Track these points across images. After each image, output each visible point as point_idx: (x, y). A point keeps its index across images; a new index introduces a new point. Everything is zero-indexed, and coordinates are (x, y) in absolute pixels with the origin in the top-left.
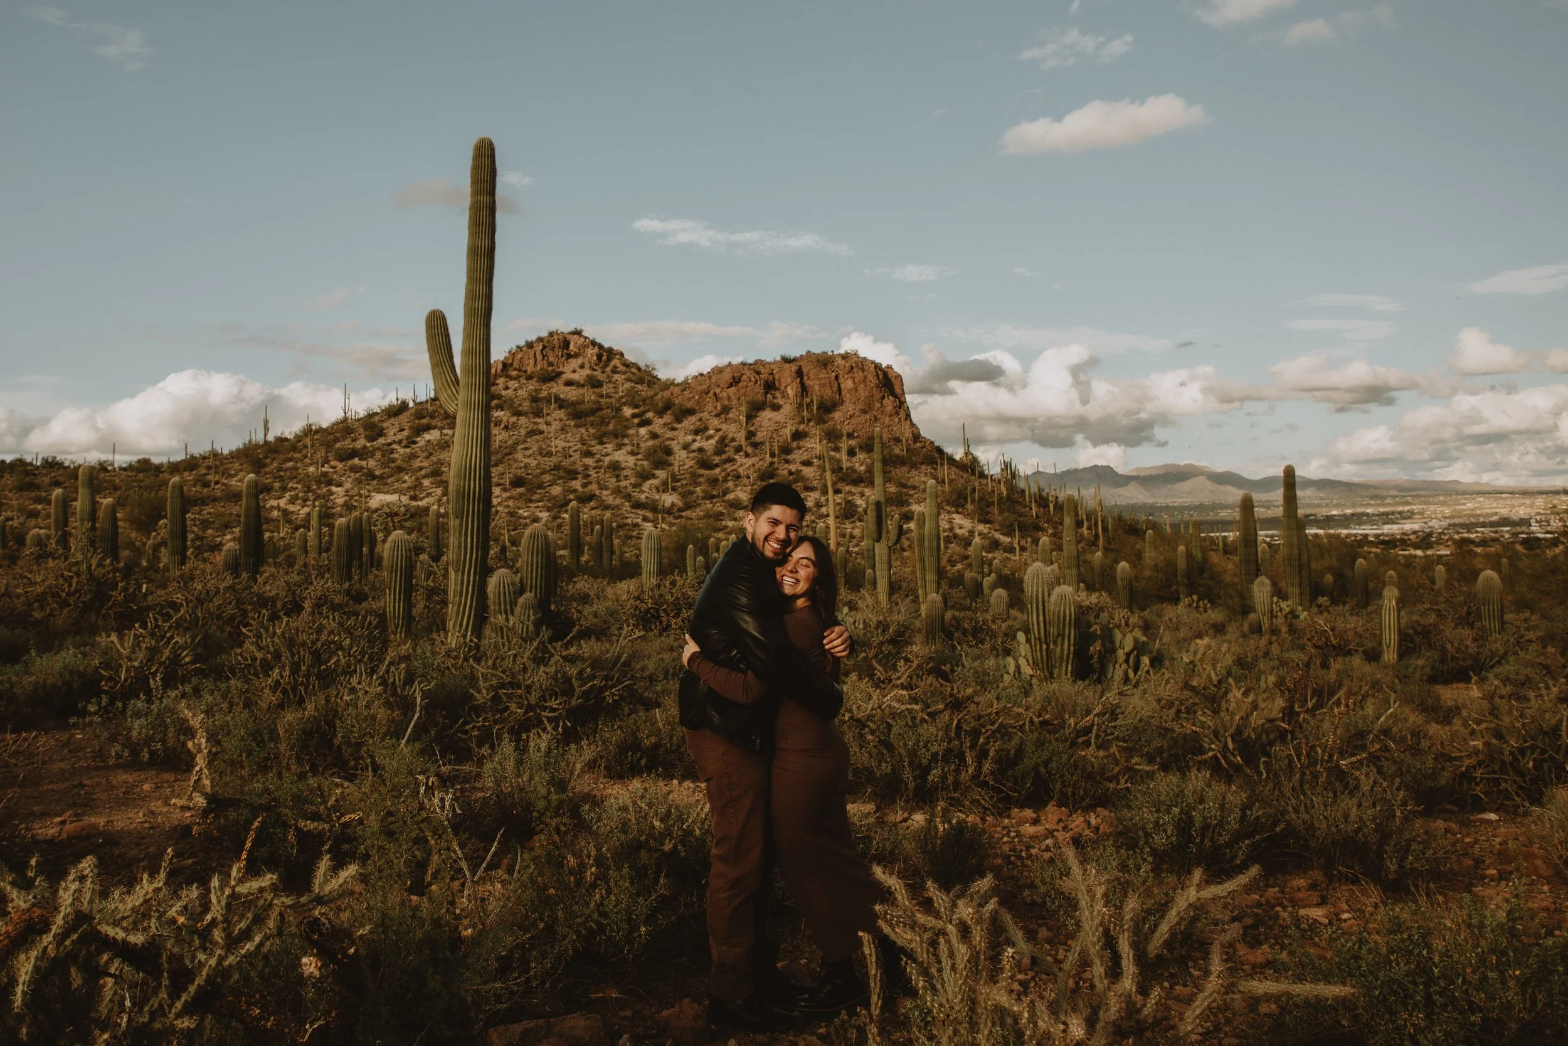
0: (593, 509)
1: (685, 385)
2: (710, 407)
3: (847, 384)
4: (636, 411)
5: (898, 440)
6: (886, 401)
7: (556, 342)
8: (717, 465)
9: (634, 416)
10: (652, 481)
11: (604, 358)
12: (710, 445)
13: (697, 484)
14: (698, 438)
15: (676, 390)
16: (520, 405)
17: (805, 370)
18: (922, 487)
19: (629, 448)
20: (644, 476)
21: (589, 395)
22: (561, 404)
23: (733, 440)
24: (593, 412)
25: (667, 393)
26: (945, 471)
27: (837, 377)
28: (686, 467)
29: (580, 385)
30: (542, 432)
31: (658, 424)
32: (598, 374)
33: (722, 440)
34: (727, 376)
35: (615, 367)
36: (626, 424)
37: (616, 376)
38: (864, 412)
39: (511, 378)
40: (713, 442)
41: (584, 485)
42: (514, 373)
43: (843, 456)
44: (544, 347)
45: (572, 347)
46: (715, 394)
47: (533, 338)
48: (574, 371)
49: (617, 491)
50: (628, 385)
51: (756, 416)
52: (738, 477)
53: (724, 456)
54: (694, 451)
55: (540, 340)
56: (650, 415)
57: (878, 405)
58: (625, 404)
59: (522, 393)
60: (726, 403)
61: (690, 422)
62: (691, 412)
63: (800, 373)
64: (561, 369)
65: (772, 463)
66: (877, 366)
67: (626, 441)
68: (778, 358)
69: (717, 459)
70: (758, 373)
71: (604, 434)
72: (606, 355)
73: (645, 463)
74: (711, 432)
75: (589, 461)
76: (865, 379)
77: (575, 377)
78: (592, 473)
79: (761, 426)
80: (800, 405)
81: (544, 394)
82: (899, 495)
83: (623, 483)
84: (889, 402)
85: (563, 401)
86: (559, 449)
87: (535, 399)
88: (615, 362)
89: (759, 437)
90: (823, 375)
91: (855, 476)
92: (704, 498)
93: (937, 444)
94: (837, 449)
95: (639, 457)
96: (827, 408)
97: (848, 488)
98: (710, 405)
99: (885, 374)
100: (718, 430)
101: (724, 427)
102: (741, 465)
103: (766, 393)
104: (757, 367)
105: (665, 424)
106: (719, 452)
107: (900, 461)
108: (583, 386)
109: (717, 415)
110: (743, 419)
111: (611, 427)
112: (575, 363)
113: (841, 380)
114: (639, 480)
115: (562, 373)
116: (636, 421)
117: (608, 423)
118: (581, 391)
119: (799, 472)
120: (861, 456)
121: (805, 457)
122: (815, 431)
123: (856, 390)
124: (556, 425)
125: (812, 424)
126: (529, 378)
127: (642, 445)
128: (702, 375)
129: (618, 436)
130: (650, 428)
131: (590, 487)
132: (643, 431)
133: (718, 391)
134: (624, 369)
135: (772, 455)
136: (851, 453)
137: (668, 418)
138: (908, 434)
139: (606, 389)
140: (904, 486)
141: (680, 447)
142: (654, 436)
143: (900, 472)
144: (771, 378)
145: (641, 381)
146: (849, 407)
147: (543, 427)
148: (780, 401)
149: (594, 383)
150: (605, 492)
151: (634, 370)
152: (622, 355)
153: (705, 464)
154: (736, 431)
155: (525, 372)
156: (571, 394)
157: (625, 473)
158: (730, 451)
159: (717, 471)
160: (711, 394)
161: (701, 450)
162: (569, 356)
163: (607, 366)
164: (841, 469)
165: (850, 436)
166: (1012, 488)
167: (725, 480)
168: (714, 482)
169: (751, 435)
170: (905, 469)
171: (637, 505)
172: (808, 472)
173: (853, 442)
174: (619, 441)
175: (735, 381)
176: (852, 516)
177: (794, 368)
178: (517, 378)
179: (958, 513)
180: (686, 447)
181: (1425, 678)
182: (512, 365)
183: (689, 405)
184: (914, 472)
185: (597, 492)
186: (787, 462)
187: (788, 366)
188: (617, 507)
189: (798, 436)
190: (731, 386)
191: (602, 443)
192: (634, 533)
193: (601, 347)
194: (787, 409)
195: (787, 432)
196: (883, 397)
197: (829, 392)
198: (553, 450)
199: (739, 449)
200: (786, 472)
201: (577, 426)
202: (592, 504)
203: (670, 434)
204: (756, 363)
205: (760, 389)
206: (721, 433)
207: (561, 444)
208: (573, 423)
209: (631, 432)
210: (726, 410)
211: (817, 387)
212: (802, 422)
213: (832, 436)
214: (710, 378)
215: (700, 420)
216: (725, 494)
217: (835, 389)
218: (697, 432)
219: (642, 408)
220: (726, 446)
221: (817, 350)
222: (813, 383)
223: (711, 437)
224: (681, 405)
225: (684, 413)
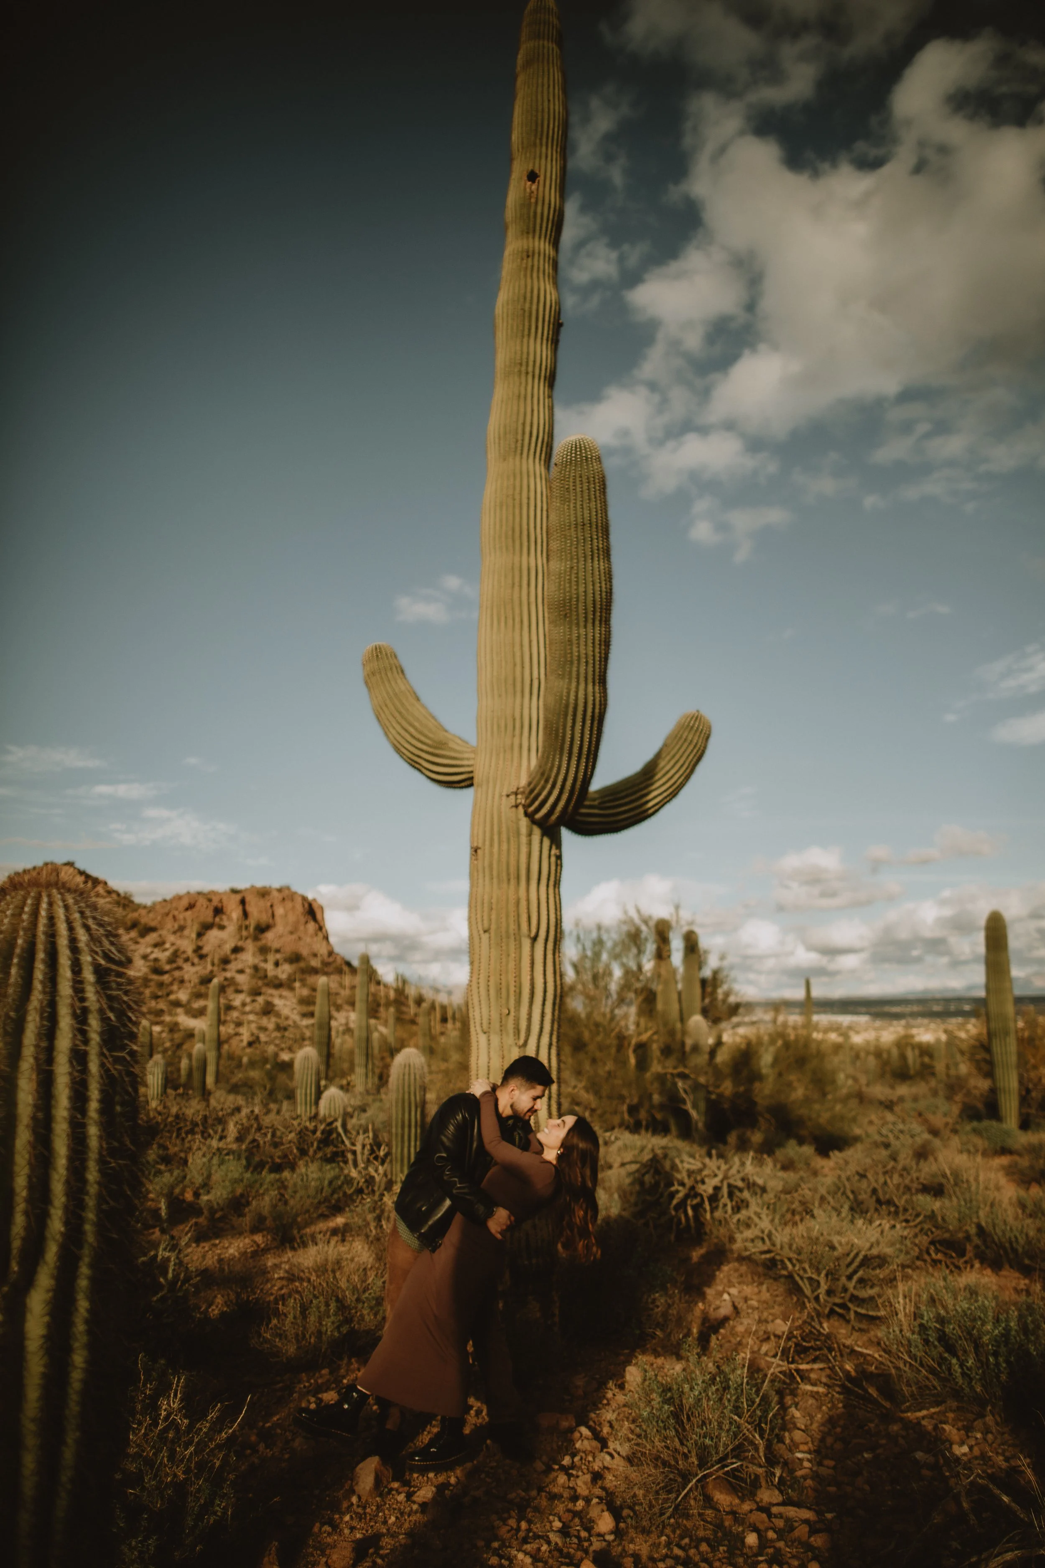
1: (152, 908)
3: (279, 911)
5: (316, 955)
6: (309, 925)
8: (166, 972)
11: (91, 885)
12: (163, 956)
14: (156, 950)
15: (143, 912)
17: (247, 899)
23: (184, 952)
25: (137, 914)
27: (272, 906)
33: (176, 951)
34: (185, 903)
35: (99, 892)
38: (291, 933)
40: (167, 953)
43: (270, 966)
45: (62, 875)
46: (174, 916)
51: (205, 934)
52: (182, 981)
53: (174, 965)
57: (302, 928)
60: (182, 923)
61: (152, 937)
62: (153, 929)
63: (243, 902)
65: (212, 972)
66: (304, 899)
68: (227, 890)
69: (167, 967)
70: (210, 900)
72: (92, 883)
74: (167, 946)
76: (293, 908)
79: (208, 942)
80: (240, 928)
84: (312, 926)
88: (100, 888)
89: (205, 951)
90: (261, 903)
91: (278, 982)
93: (345, 957)
94: (266, 961)
96: (262, 929)
97: (270, 991)
98: (170, 925)
99: (310, 905)
100: (173, 944)
101: (178, 942)
102: (187, 972)
103: (215, 916)
104: (208, 897)
106: (171, 961)
107: (316, 971)
109: (175, 933)
110: (194, 936)
113: (275, 908)
119: (233, 978)
120: (285, 967)
121: (240, 967)
122: (250, 946)
123: (286, 915)
125: (248, 941)
128: (165, 901)
133: (176, 913)
134: (105, 894)
135: (213, 964)
136: (277, 964)
137: (133, 934)
138: (325, 951)
141: (140, 957)
143: (314, 979)
144: (220, 904)
145: (119, 904)
146: (280, 928)
148: (225, 923)
151: (114, 895)
152: (106, 883)
153: (157, 971)
154: (187, 945)
158: (180, 962)
159: (166, 976)
160: (171, 916)
161: (156, 960)
163: (91, 890)
164: (267, 976)
165: (278, 951)
167: (171, 984)
168: (161, 985)
169: (198, 948)
172: (241, 979)
173: (278, 956)
175: (191, 907)
177: (238, 897)
180: (145, 957)
183: (153, 924)
186: (225, 970)
187: (234, 895)
189: (236, 950)
190: (187, 909)
193: (88, 875)
194: (231, 928)
195: (228, 947)
196: (307, 922)
197: (265, 917)
199: (187, 960)
200: (222, 978)
204: (209, 892)
205: (210, 913)
206: (175, 947)
210: (182, 928)
211: (255, 913)
212: (241, 939)
213: (264, 950)
214: (171, 903)
215: (160, 936)
216: (168, 995)
217: (270, 914)
218: (156, 945)
220: (178, 956)
221: (259, 884)
222: (252, 909)
223: (166, 950)
224: (146, 924)
225: (148, 930)
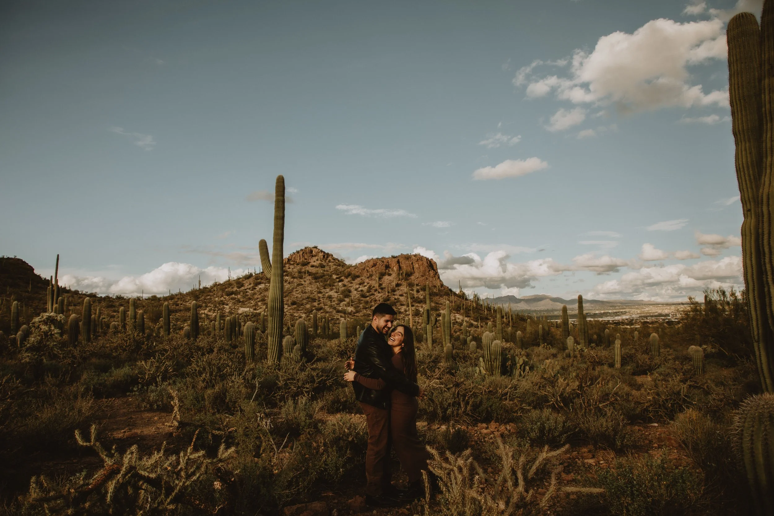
0: (322, 313)
1: (356, 267)
2: (365, 275)
3: (416, 266)
4: (338, 276)
5: (435, 286)
6: (430, 272)
7: (307, 251)
8: (368, 296)
9: (337, 278)
10: (344, 302)
11: (326, 257)
12: (365, 289)
13: (361, 303)
14: (361, 286)
15: (353, 269)
16: (294, 274)
17: (400, 261)
18: (444, 304)
19: (335, 290)
20: (341, 301)
21: (320, 271)
22: (310, 274)
23: (374, 287)
24: (322, 277)
25: (349, 270)
26: (453, 298)
27: (412, 263)
28: (356, 297)
29: (317, 267)
30: (302, 285)
31: (346, 281)
32: (323, 262)
33: (370, 286)
34: (371, 263)
35: (330, 260)
36: (334, 281)
37: (330, 264)
38: (423, 276)
39: (291, 264)
40: (366, 287)
41: (319, 304)
42: (292, 263)
43: (415, 293)
44: (303, 253)
45: (313, 253)
46: (367, 270)
47: (299, 249)
48: (314, 262)
49: (331, 306)
50: (335, 267)
51: (382, 278)
53: (370, 293)
54: (359, 291)
55: (302, 250)
56: (343, 278)
57: (428, 274)
58: (333, 274)
59: (295, 270)
60: (371, 273)
61: (358, 280)
62: (358, 277)
63: (398, 262)
64: (310, 261)
65: (388, 296)
66: (427, 259)
67: (334, 288)
68: (390, 256)
69: (368, 294)
70: (383, 262)
71: (326, 285)
72: (326, 256)
73: (341, 296)
74: (366, 284)
75: (320, 295)
76: (423, 263)
77: (315, 264)
78: (321, 299)
79: (384, 282)
80: (399, 274)
81: (303, 270)
82: (436, 307)
83: (333, 303)
84: (432, 273)
85: (310, 273)
86: (309, 291)
87: (300, 272)
88: (330, 258)
89: (383, 286)
90: (407, 262)
91: (419, 300)
92: (363, 309)
93: (449, 288)
94: (412, 290)
95: (339, 293)
96: (409, 275)
97: (417, 304)
98: (365, 274)
99: (430, 262)
100: (368, 283)
101: (370, 282)
102: (377, 296)
103: (386, 269)
104: (382, 260)
105: (349, 281)
106: (369, 291)
107: (436, 294)
108: (318, 267)
109: (368, 278)
110: (377, 279)
111: (328, 282)
112: (315, 259)
113: (414, 264)
114: (339, 302)
115: (310, 262)
116: (338, 280)
117: (327, 281)
118: (317, 269)
119: (398, 299)
120: (421, 293)
121: (401, 293)
122: (404, 283)
123: (419, 268)
124: (308, 282)
125: (403, 281)
126: (298, 264)
127: (340, 289)
128: (362, 263)
129: (331, 286)
130: (343, 283)
131: (320, 305)
132: (340, 284)
133: (368, 269)
134: (333, 261)
135: (388, 292)
136: (418, 291)
137: (349, 279)
138: (439, 284)
139: (326, 268)
140: (437, 303)
141: (354, 290)
142: (344, 286)
143: (436, 298)
144: (388, 264)
145: (339, 265)
146: (417, 274)
147: (303, 283)
148: (391, 272)
149: (322, 266)
150: (326, 307)
151: (337, 261)
152: (332, 255)
153: (363, 296)
154: (375, 284)
155: (296, 262)
156: (313, 270)
157: (334, 299)
158: (373, 291)
159: (368, 298)
160: (366, 269)
161: (362, 291)
162: (313, 256)
163: (327, 260)
164: (414, 297)
165: (417, 285)
166: (477, 304)
167: (371, 302)
168: (367, 302)
169: (380, 285)
170: (438, 297)
171: (338, 311)
172: (402, 299)
173: (418, 287)
174: (331, 287)
175: (374, 265)
176: (419, 315)
177: (396, 260)
178: (293, 264)
179: (458, 313)
180: (356, 290)
181: (631, 373)
182: (291, 259)
183: (357, 274)
184: (441, 298)
185: (323, 307)
186: (394, 295)
187: (394, 259)
188: (331, 312)
189: (398, 285)
190: (373, 267)
191: (325, 288)
192: (337, 322)
193: (324, 252)
194: (394, 275)
195: (394, 284)
196: (429, 271)
197: (409, 269)
198: (307, 291)
199: (376, 290)
200: (393, 299)
201: (316, 282)
202: (322, 311)
203: (350, 285)
204: (382, 258)
205: (384, 268)
206: (369, 284)
207: (310, 289)
208: (314, 281)
209: (336, 284)
210: (371, 276)
211: (405, 267)
212: (399, 280)
213: (411, 285)
214: (365, 264)
215: (362, 279)
217: (412, 268)
218: (360, 284)
219: (340, 275)
220: (371, 289)
221: (405, 253)
222: (403, 266)
223: (365, 286)
224: (354, 274)
225: (355, 277)
